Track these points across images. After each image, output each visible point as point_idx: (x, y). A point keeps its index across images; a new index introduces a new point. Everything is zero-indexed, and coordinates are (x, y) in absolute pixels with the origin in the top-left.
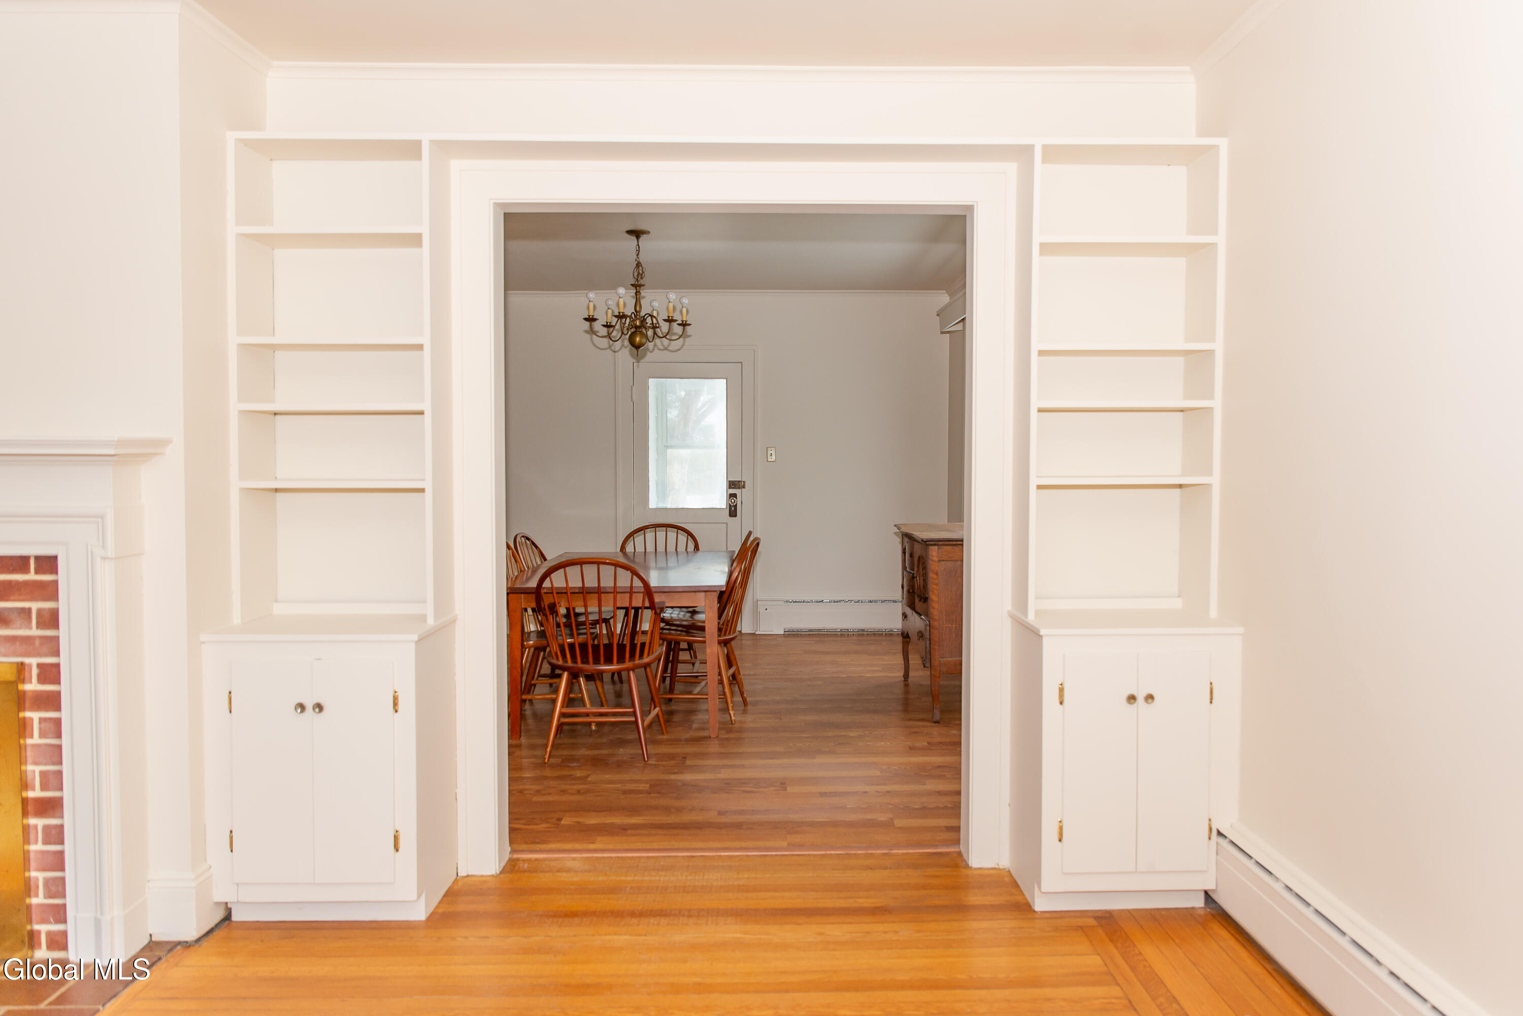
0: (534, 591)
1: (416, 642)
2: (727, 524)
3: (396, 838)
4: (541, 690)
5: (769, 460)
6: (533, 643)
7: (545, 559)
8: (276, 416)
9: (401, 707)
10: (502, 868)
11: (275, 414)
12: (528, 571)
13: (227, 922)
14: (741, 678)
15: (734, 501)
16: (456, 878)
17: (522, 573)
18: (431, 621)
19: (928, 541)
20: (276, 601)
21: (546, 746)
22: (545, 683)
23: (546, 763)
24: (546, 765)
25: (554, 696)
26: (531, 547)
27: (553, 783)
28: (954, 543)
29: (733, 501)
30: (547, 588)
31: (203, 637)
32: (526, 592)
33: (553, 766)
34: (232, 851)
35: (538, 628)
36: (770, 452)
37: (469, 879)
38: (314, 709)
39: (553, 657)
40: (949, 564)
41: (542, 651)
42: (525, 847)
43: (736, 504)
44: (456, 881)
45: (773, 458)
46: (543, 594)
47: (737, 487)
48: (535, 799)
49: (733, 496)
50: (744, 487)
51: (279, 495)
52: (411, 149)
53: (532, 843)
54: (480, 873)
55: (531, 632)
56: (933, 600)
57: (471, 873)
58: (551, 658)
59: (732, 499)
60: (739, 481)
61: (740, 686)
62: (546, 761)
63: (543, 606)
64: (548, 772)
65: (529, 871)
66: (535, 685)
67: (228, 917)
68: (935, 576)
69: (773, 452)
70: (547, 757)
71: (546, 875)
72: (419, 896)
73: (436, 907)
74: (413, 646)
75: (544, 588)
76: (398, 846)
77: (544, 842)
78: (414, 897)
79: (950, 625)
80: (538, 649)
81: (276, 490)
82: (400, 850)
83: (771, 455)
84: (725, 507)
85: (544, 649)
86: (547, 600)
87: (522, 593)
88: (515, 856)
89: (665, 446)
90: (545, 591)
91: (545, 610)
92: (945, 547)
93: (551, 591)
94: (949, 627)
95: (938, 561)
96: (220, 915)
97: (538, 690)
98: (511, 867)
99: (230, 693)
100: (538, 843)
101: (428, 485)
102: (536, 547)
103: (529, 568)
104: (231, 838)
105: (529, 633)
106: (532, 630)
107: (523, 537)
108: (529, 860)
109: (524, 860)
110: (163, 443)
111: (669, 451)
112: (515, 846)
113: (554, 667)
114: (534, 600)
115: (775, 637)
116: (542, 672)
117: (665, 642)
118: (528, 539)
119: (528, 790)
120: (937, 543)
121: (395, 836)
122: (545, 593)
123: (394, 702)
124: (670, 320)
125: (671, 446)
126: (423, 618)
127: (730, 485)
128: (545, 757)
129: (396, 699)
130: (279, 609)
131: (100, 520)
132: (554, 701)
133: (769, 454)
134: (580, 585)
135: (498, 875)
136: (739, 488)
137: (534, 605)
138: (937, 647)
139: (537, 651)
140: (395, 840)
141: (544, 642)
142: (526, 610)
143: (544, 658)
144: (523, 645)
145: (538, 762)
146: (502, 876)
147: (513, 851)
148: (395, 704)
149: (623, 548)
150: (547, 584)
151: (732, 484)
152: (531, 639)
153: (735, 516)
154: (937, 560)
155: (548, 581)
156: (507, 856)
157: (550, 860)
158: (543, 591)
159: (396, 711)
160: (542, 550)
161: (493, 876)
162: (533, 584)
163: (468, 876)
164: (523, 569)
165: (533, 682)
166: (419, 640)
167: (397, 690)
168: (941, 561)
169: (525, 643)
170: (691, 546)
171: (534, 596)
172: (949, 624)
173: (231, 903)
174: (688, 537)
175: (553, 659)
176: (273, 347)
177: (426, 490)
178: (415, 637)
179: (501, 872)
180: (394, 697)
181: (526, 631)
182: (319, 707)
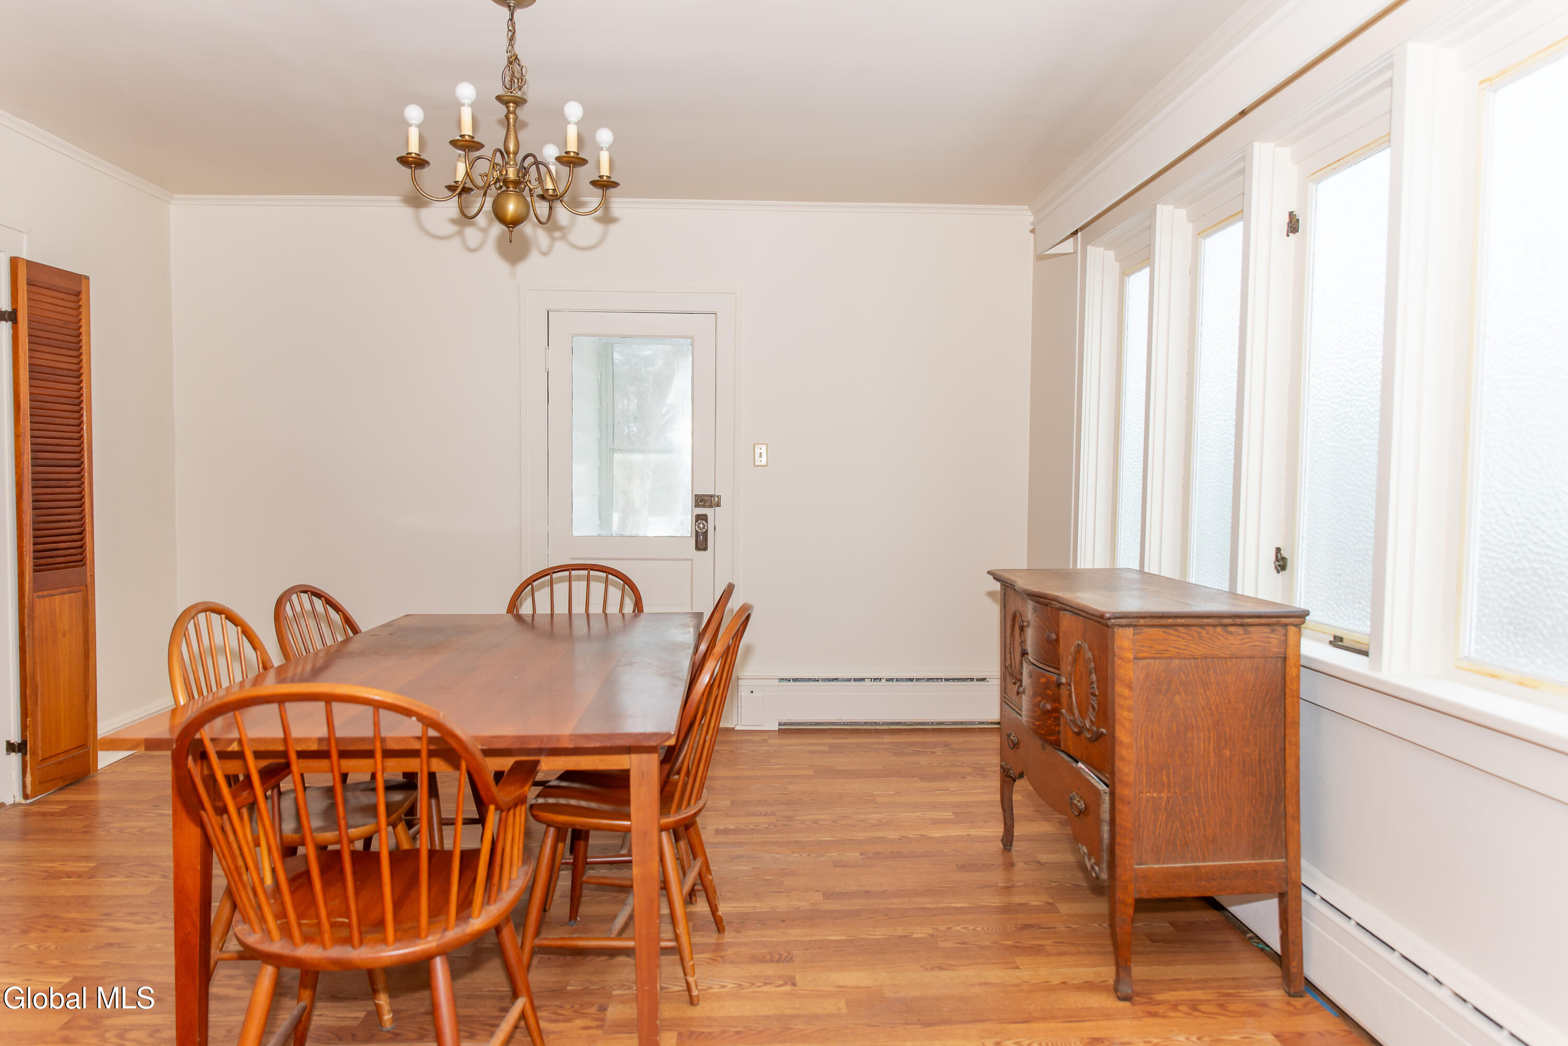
2: (691, 560)
5: (756, 464)
7: (355, 631)
14: (712, 881)
15: (704, 526)
19: (1116, 618)
28: (1170, 621)
29: (701, 526)
36: (757, 452)
40: (1157, 665)
43: (707, 531)
45: (764, 461)
47: (707, 504)
49: (701, 518)
50: (718, 505)
56: (1121, 742)
59: (699, 524)
60: (712, 496)
61: (710, 895)
68: (1126, 692)
69: (764, 448)
79: (1155, 795)
83: (760, 456)
84: (689, 535)
89: (610, 449)
92: (1146, 630)
94: (1153, 797)
95: (1135, 659)
107: (305, 592)
111: (617, 457)
115: (765, 737)
117: (552, 830)
120: (1134, 621)
124: (572, 161)
125: (619, 450)
127: (696, 501)
133: (757, 454)
134: (323, 732)
136: (712, 507)
138: (1128, 842)
149: (513, 606)
151: (701, 501)
153: (705, 549)
154: (1132, 657)
168: (1139, 659)
170: (629, 608)
172: (1154, 791)
174: (624, 588)
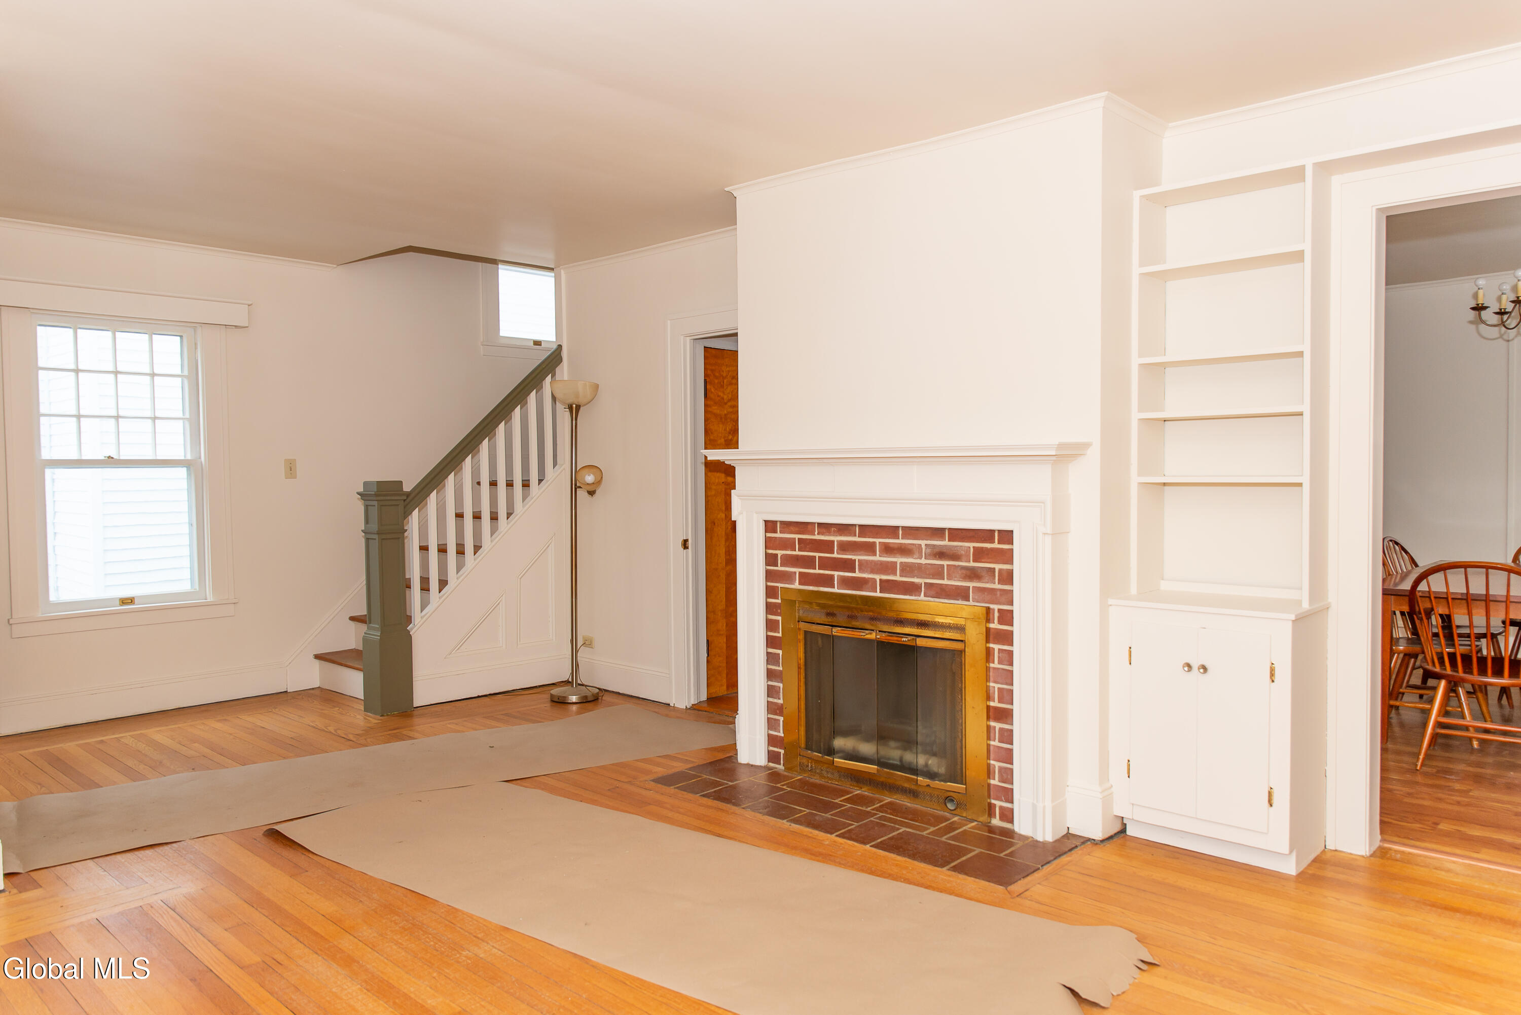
0: (1408, 593)
1: (1293, 621)
3: (1270, 794)
4: (1410, 700)
6: (1404, 649)
7: (1417, 566)
8: (1165, 422)
9: (1277, 677)
10: (1372, 852)
11: (1165, 421)
12: (1396, 576)
13: (1122, 835)
16: (1324, 850)
17: (1390, 577)
18: (1306, 605)
20: (1163, 580)
21: (1419, 754)
22: (1414, 693)
23: (1417, 770)
24: (1418, 772)
25: (1428, 706)
26: (1401, 553)
27: (1425, 789)
30: (1423, 592)
31: (1110, 601)
32: (1398, 594)
33: (1426, 774)
34: (1129, 777)
35: (1407, 634)
37: (1336, 853)
38: (1199, 669)
39: (1428, 663)
41: (1412, 658)
42: (1395, 839)
44: (1324, 852)
46: (1419, 599)
48: (1407, 800)
51: (1166, 488)
52: (1297, 173)
53: (1405, 838)
54: (1349, 851)
55: (1400, 638)
57: (1339, 848)
58: (1426, 664)
62: (1418, 768)
63: (1417, 609)
64: (1419, 778)
65: (1402, 861)
66: (1403, 694)
67: (1123, 831)
70: (1419, 764)
71: (1422, 869)
72: (1291, 852)
73: (1306, 868)
74: (1290, 623)
75: (1419, 591)
76: (1272, 802)
77: (1418, 840)
78: (1287, 852)
80: (1408, 656)
81: (1164, 484)
82: (1273, 805)
85: (1416, 656)
86: (1423, 605)
87: (1391, 595)
88: (1387, 845)
90: (1420, 594)
91: (1420, 613)
93: (1428, 596)
96: (1117, 828)
97: (1405, 698)
98: (1381, 853)
99: (1130, 648)
100: (1411, 839)
101: (1305, 480)
102: (1406, 552)
103: (1397, 573)
104: (1129, 765)
105: (1398, 639)
106: (1400, 636)
107: (1391, 541)
108: (1403, 852)
109: (1396, 851)
110: (1086, 446)
112: (1386, 837)
113: (1428, 675)
114: (1407, 605)
116: (1411, 683)
118: (1397, 543)
119: (1398, 790)
121: (1269, 792)
122: (1420, 596)
123: (1271, 673)
126: (1299, 602)
128: (1417, 763)
129: (1272, 671)
130: (1165, 586)
131: (1042, 504)
132: (1426, 713)
135: (1367, 857)
137: (1406, 608)
139: (1407, 658)
140: (1269, 796)
141: (1417, 648)
142: (1395, 613)
143: (1414, 668)
144: (1391, 649)
145: (1410, 767)
146: (1372, 858)
147: (1383, 840)
148: (1272, 675)
149: (1515, 559)
150: (1423, 587)
152: (1400, 644)
155: (1424, 582)
156: (1377, 843)
157: (1426, 857)
158: (1418, 594)
159: (1273, 681)
160: (1414, 557)
161: (1363, 856)
162: (1407, 586)
163: (1336, 850)
164: (1391, 573)
165: (1401, 690)
166: (1296, 620)
167: (1273, 663)
169: (1394, 648)
171: (1407, 599)
173: (1125, 818)
175: (1428, 665)
176: (1164, 365)
177: (1304, 485)
178: (1293, 617)
179: (1371, 856)
180: (1271, 667)
181: (1394, 636)
182: (1205, 668)
